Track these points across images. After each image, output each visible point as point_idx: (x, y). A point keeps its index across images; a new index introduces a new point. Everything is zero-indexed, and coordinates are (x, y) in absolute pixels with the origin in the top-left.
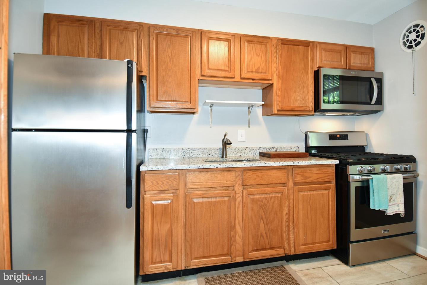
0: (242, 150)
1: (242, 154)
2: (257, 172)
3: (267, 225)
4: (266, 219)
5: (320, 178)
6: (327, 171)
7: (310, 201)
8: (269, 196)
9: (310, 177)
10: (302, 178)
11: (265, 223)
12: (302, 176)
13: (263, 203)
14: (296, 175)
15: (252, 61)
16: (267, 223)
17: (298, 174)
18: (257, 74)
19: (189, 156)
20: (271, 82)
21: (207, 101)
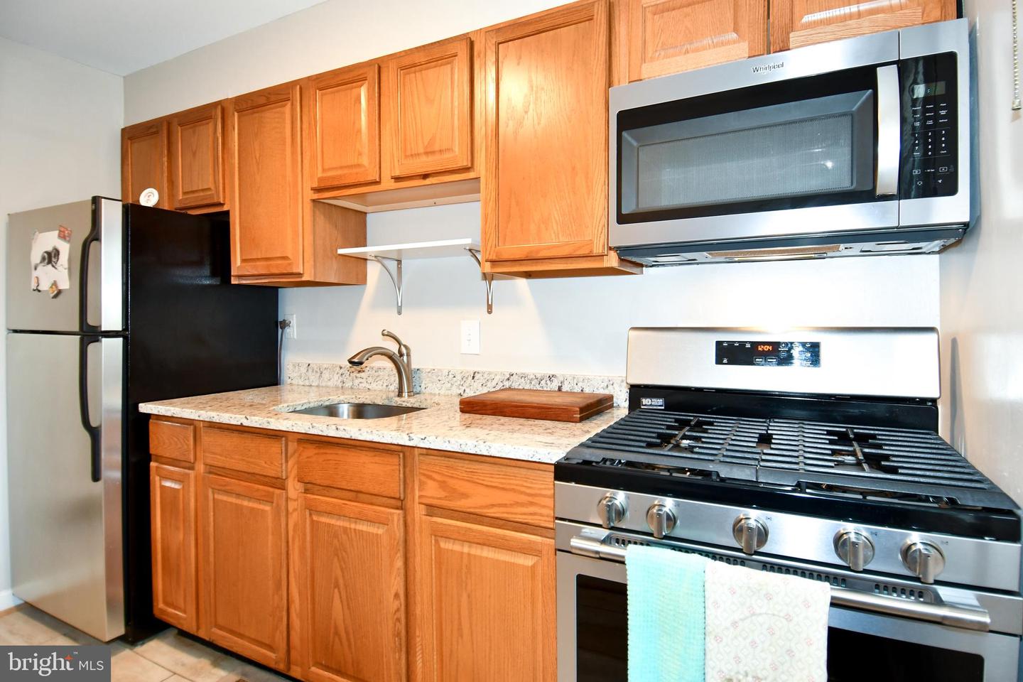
0: (464, 380)
1: (464, 390)
2: (325, 451)
3: (349, 608)
4: (346, 592)
5: (500, 505)
6: (525, 484)
7: (467, 578)
8: (353, 526)
9: (464, 496)
10: (443, 494)
11: (345, 603)
12: (443, 485)
13: (338, 541)
14: (423, 478)
15: (416, 124)
16: (348, 605)
17: (429, 477)
18: (431, 158)
19: (351, 383)
20: (472, 175)
21: (341, 251)
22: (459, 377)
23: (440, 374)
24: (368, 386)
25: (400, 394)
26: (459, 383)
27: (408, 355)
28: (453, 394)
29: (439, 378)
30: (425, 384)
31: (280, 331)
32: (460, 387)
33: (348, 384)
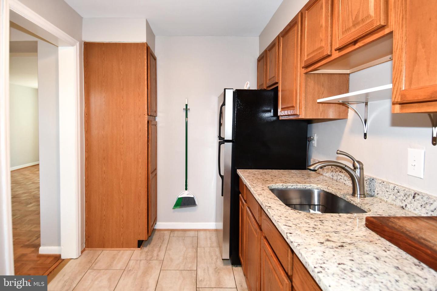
0: (406, 196)
1: (406, 205)
20: (387, 31)
21: (319, 101)
22: (402, 193)
23: (388, 187)
24: (344, 182)
25: (354, 194)
26: (402, 198)
27: (362, 169)
28: (397, 205)
29: (387, 189)
30: (377, 191)
31: (308, 142)
32: (403, 201)
33: (335, 178)
